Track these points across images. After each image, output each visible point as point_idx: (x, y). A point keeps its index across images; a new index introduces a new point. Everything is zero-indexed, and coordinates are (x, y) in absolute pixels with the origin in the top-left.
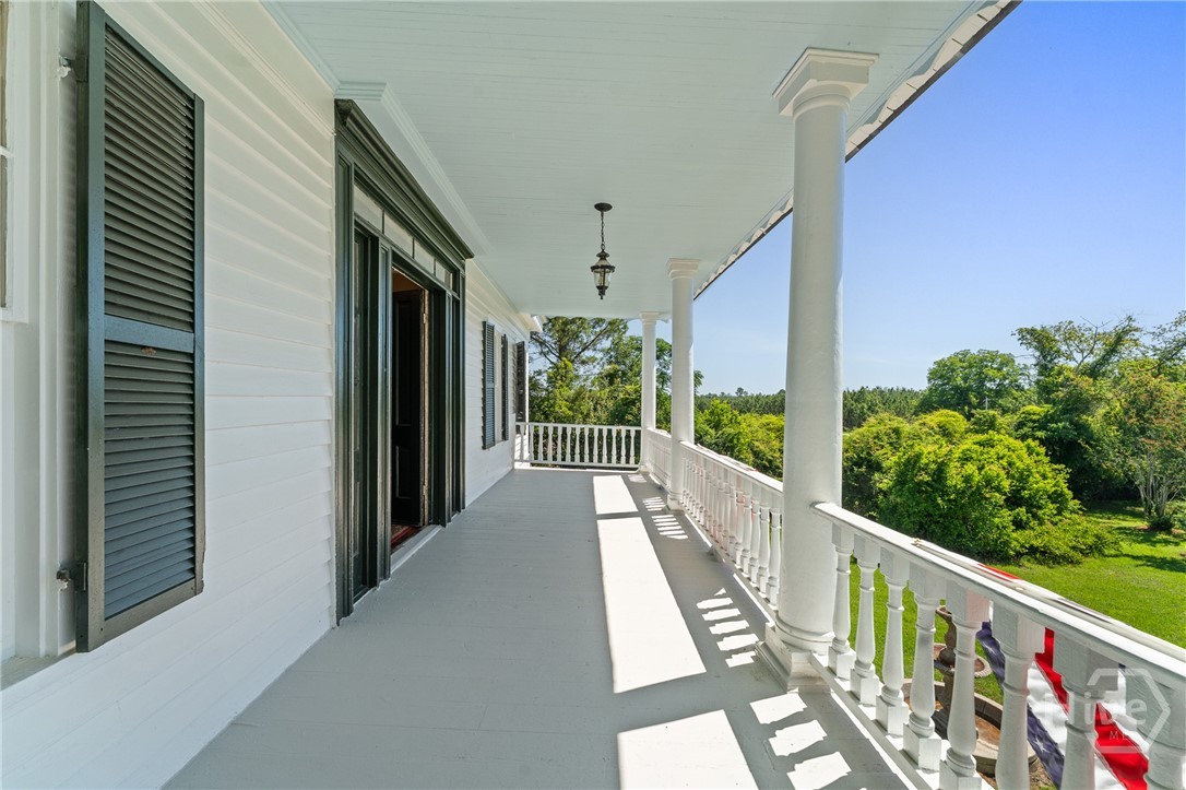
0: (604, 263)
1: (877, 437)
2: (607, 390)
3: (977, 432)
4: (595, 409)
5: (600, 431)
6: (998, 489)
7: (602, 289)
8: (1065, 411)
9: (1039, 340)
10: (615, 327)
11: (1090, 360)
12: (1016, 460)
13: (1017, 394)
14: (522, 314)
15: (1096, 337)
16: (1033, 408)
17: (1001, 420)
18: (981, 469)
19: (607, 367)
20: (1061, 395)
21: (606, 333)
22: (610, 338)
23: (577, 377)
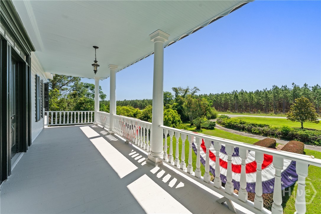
0: (95, 64)
1: (149, 111)
2: (73, 99)
3: (166, 109)
4: (68, 106)
5: (70, 113)
6: (171, 121)
7: (95, 71)
8: (180, 104)
9: (175, 90)
10: (75, 79)
11: (183, 94)
12: (173, 114)
13: (172, 101)
14: (46, 72)
15: (184, 90)
16: (175, 104)
17: (171, 106)
18: (168, 116)
19: (72, 92)
20: (179, 101)
21: (72, 81)
22: (74, 82)
23: (60, 95)
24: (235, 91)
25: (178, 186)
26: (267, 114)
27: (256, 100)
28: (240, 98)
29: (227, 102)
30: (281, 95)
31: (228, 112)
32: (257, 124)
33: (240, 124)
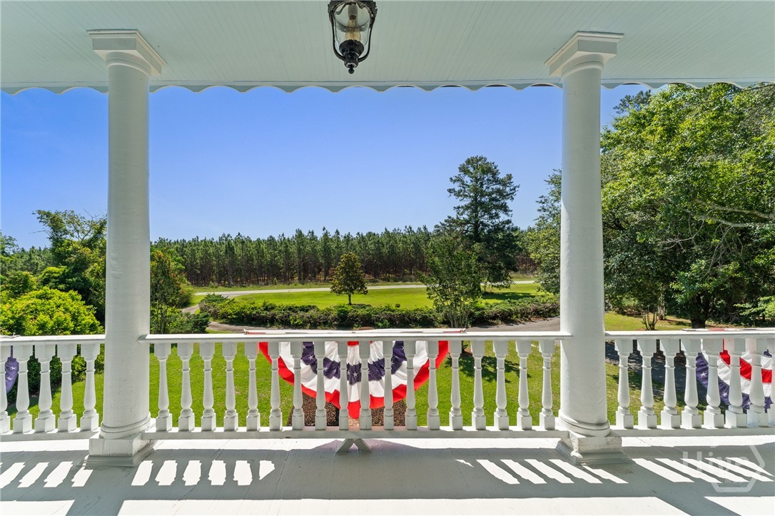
6: (67, 329)
8: (75, 270)
11: (88, 237)
12: (69, 306)
15: (89, 224)
16: (54, 269)
17: (33, 279)
18: (52, 317)
20: (71, 259)
24: (226, 235)
25: (263, 474)
26: (289, 284)
27: (268, 257)
28: (238, 251)
29: (210, 261)
30: (308, 248)
31: (212, 287)
32: (296, 307)
33: (265, 312)
